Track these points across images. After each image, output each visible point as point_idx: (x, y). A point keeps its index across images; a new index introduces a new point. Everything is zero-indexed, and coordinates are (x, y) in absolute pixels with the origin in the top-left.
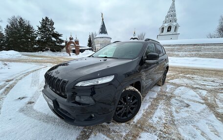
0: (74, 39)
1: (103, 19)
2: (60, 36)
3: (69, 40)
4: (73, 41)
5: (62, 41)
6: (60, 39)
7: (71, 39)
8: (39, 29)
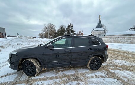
0: (81, 32)
1: (100, 19)
2: (74, 31)
3: (78, 33)
4: (81, 33)
5: (75, 34)
6: (74, 33)
7: (79, 32)
8: (67, 29)
